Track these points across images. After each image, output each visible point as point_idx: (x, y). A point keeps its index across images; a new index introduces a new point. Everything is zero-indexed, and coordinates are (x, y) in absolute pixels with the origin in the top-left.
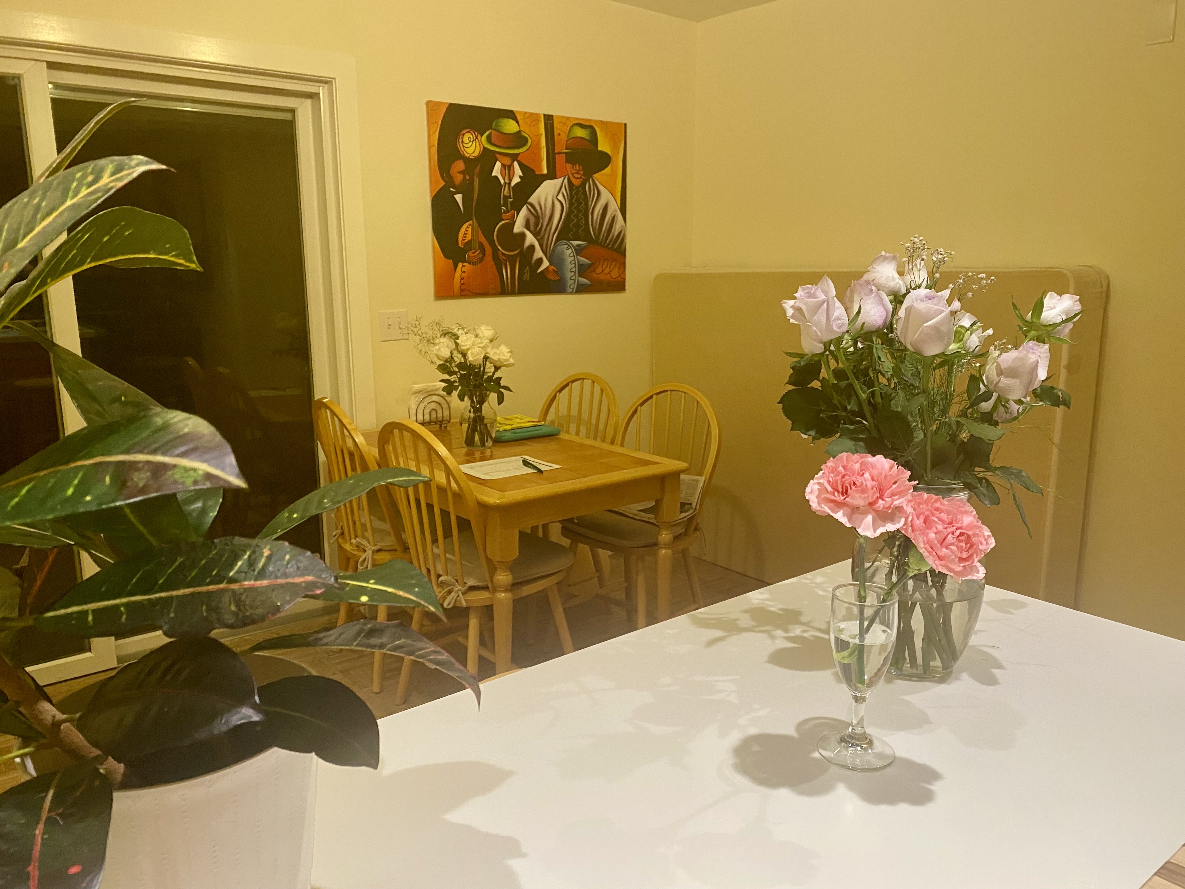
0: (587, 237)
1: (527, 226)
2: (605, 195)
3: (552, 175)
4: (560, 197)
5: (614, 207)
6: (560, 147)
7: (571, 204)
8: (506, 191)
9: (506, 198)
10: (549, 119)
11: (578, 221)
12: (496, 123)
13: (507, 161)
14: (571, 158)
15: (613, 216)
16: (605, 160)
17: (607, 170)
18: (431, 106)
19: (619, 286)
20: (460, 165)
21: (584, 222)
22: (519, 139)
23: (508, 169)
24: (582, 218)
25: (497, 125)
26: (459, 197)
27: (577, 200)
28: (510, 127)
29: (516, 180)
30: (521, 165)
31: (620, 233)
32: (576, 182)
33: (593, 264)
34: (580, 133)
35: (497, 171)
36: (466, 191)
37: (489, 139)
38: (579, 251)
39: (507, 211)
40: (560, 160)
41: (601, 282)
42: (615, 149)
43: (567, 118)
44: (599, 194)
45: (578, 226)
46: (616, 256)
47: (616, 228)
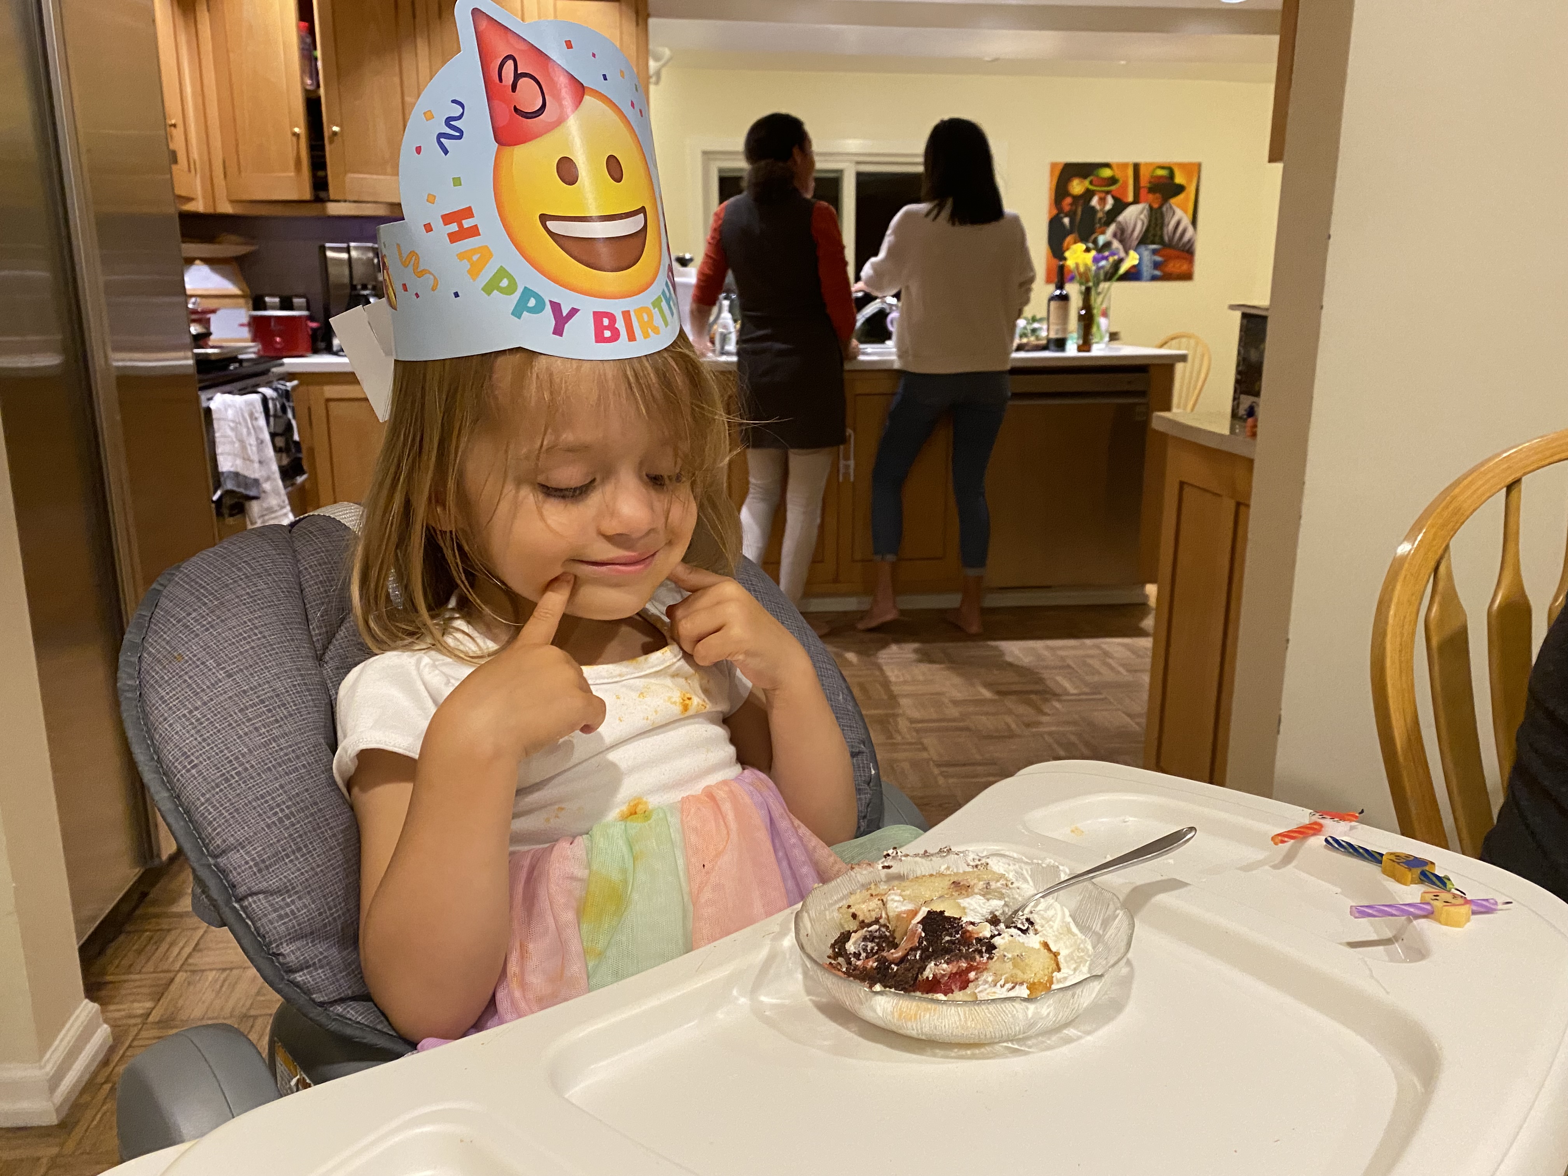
0: (1162, 242)
1: (1115, 235)
2: (1179, 213)
3: (1136, 201)
4: (1142, 216)
5: (1186, 221)
6: (1144, 182)
7: (1150, 221)
8: (1100, 215)
9: (1100, 219)
10: (1136, 167)
11: (1156, 232)
12: (1097, 172)
13: (1103, 195)
14: (1152, 189)
15: (1185, 227)
16: (1180, 189)
17: (1182, 196)
18: (1053, 165)
19: (1187, 276)
20: (1068, 200)
21: (1160, 232)
22: (1113, 181)
23: (1103, 201)
24: (1158, 230)
26: (1066, 221)
27: (1156, 219)
28: (1106, 173)
29: (1108, 207)
30: (1113, 197)
31: (1189, 241)
32: (1156, 206)
33: (1165, 261)
34: (1161, 172)
35: (1095, 202)
36: (1072, 215)
37: (1091, 183)
38: (1155, 252)
39: (1100, 227)
40: (1143, 192)
41: (1171, 274)
42: (1190, 181)
43: (1151, 164)
44: (1174, 213)
45: (1154, 236)
46: (1187, 255)
47: (1186, 238)
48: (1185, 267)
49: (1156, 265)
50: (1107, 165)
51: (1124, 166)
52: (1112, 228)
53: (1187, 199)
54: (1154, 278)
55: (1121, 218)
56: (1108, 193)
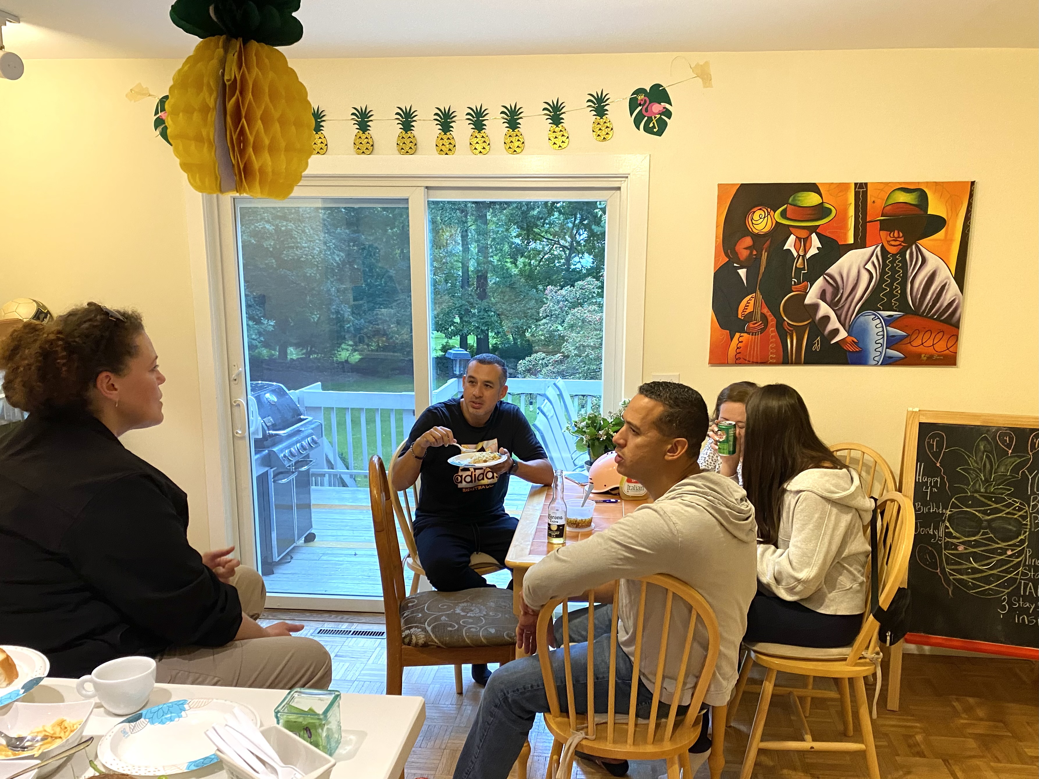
0: (903, 306)
1: (823, 296)
2: (933, 262)
3: (860, 243)
4: (869, 266)
5: (946, 275)
7: (883, 273)
8: (799, 264)
9: (798, 270)
10: (861, 187)
11: (892, 290)
12: (794, 197)
13: (804, 234)
14: (885, 226)
15: (943, 284)
16: (936, 224)
17: (940, 235)
18: (723, 188)
19: (947, 359)
20: (748, 241)
21: (899, 292)
22: (820, 211)
23: (804, 242)
24: (896, 288)
25: (794, 200)
26: (742, 272)
28: (812, 199)
29: (813, 251)
30: (820, 236)
31: (952, 304)
32: (892, 250)
33: (909, 335)
34: (903, 198)
35: (790, 244)
36: (752, 265)
37: (784, 215)
38: (889, 322)
39: (799, 283)
40: (872, 229)
41: (919, 355)
42: (954, 210)
43: (887, 184)
44: (924, 261)
45: (891, 295)
46: (945, 327)
47: (947, 298)
48: (941, 346)
49: (892, 342)
50: (813, 188)
51: (842, 187)
52: (820, 282)
53: (948, 240)
54: (888, 362)
55: (832, 270)
56: (813, 229)
